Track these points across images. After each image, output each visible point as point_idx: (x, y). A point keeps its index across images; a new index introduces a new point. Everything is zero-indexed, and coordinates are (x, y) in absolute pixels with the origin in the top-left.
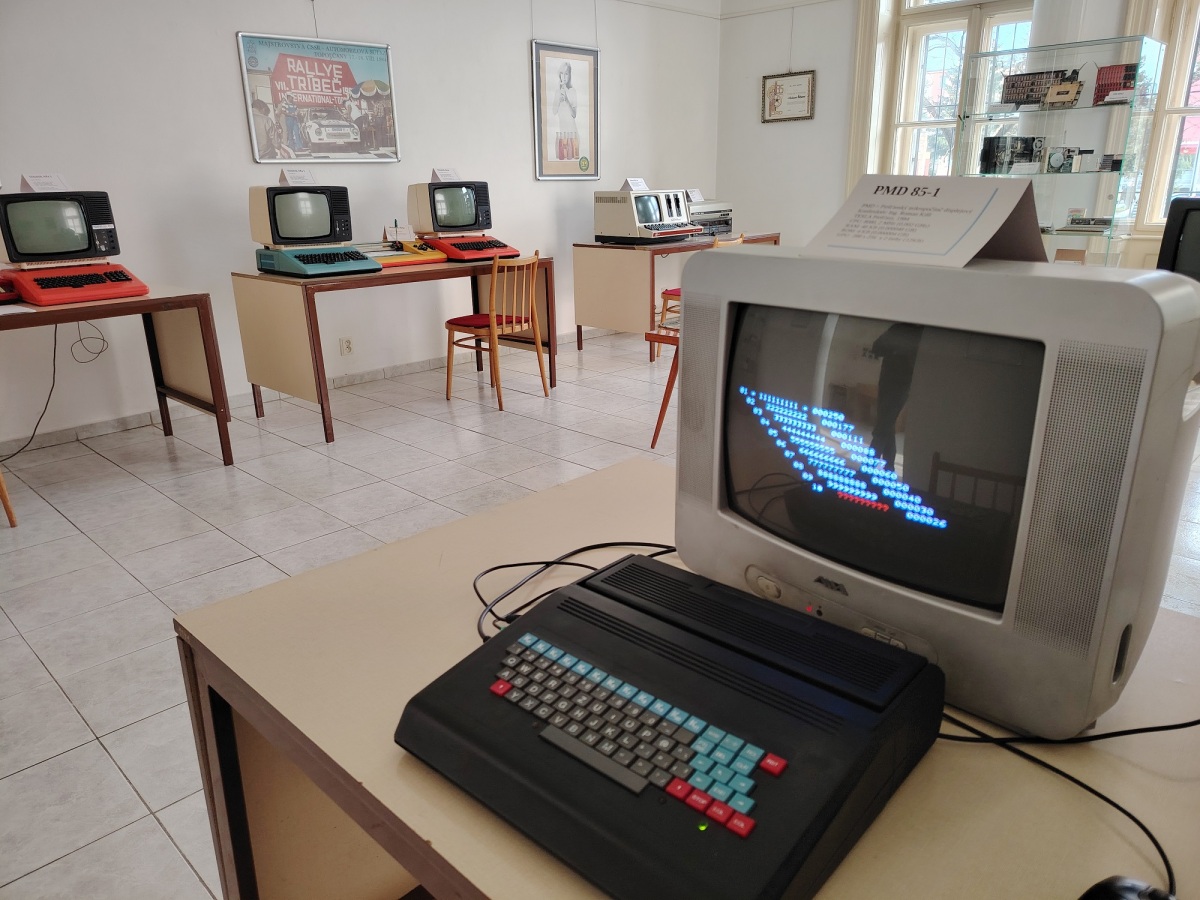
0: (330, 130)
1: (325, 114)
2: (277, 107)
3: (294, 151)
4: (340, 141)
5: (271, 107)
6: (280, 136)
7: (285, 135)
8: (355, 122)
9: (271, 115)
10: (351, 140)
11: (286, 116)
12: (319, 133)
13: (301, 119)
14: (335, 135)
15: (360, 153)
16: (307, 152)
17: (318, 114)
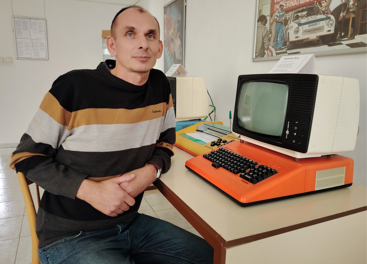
0: (306, 27)
1: (305, 13)
2: (272, 17)
3: (276, 50)
4: (313, 36)
5: (268, 18)
6: (269, 40)
7: (272, 39)
8: (332, 14)
9: (268, 25)
10: (324, 33)
11: (277, 22)
12: (297, 32)
13: (286, 22)
14: (309, 31)
15: (330, 45)
16: (284, 50)
17: (300, 14)
